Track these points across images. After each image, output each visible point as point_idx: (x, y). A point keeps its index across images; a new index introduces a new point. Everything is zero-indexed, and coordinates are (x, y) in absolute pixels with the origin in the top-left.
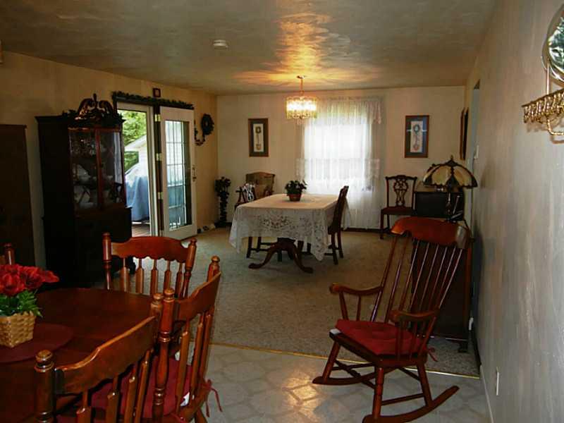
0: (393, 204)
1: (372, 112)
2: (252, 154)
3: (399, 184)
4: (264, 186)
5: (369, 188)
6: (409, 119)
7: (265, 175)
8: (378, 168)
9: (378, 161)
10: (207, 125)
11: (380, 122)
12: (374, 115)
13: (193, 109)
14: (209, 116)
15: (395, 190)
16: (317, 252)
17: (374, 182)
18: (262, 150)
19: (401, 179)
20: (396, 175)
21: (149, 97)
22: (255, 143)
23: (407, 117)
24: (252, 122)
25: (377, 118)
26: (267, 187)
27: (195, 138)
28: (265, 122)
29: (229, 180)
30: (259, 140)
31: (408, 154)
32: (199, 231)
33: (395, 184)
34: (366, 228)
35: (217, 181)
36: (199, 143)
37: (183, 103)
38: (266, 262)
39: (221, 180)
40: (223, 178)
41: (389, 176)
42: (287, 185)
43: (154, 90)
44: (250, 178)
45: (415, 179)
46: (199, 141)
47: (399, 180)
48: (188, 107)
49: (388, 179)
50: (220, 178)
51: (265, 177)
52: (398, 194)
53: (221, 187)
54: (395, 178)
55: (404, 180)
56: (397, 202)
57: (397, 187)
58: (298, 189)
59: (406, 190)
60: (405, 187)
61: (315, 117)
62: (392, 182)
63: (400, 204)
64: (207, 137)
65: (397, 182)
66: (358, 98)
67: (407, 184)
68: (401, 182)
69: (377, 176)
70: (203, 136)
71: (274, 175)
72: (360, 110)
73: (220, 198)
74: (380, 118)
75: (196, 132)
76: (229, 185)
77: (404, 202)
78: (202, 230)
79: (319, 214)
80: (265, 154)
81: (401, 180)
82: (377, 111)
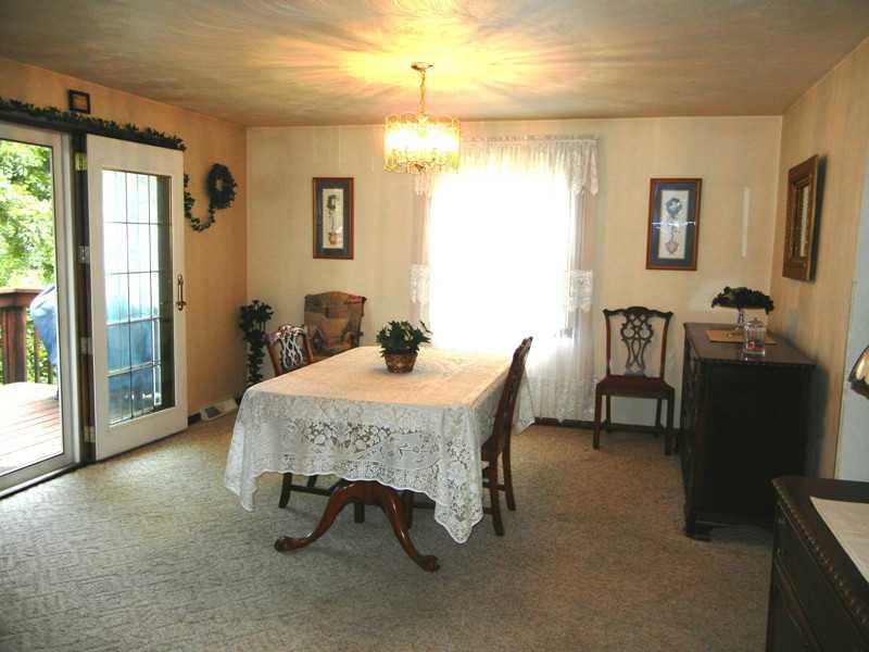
0: (619, 369)
1: (577, 170)
2: (321, 253)
3: (634, 328)
4: (343, 322)
5: (568, 332)
6: (658, 186)
7: (345, 298)
8: (588, 290)
9: (589, 274)
10: (220, 188)
11: (594, 190)
12: (582, 177)
13: (183, 148)
14: (225, 169)
15: (625, 339)
16: (453, 520)
17: (580, 319)
18: (340, 245)
19: (638, 314)
20: (625, 307)
21: (53, 110)
22: (326, 230)
23: (653, 181)
24: (321, 184)
25: (589, 180)
26: (350, 324)
27: (188, 215)
28: (346, 184)
29: (268, 307)
30: (334, 223)
31: (654, 261)
32: (194, 419)
33: (625, 326)
34: (560, 418)
35: (243, 309)
36: (196, 226)
37: (156, 133)
38: (317, 535)
39: (251, 307)
40: (256, 302)
41: (612, 308)
42: (383, 332)
43: (71, 94)
44: (314, 303)
45: (668, 316)
46: (197, 220)
47: (632, 317)
48: (171, 143)
49: (608, 313)
50: (250, 303)
51: (345, 303)
52: (630, 349)
53: (252, 320)
54: (627, 312)
55: (643, 318)
56: (629, 365)
57: (629, 333)
58: (409, 342)
59: (648, 340)
60: (645, 333)
61: (456, 166)
62: (617, 322)
63: (635, 369)
64: (218, 214)
65: (629, 321)
66: (548, 137)
67: (649, 327)
68: (637, 323)
69: (585, 307)
70: (211, 211)
71: (364, 299)
72: (552, 163)
73: (249, 345)
74: (594, 181)
75: (188, 201)
76: (268, 317)
77: (642, 366)
78: (204, 416)
79: (459, 422)
80: (346, 253)
81: (638, 317)
82: (589, 164)
